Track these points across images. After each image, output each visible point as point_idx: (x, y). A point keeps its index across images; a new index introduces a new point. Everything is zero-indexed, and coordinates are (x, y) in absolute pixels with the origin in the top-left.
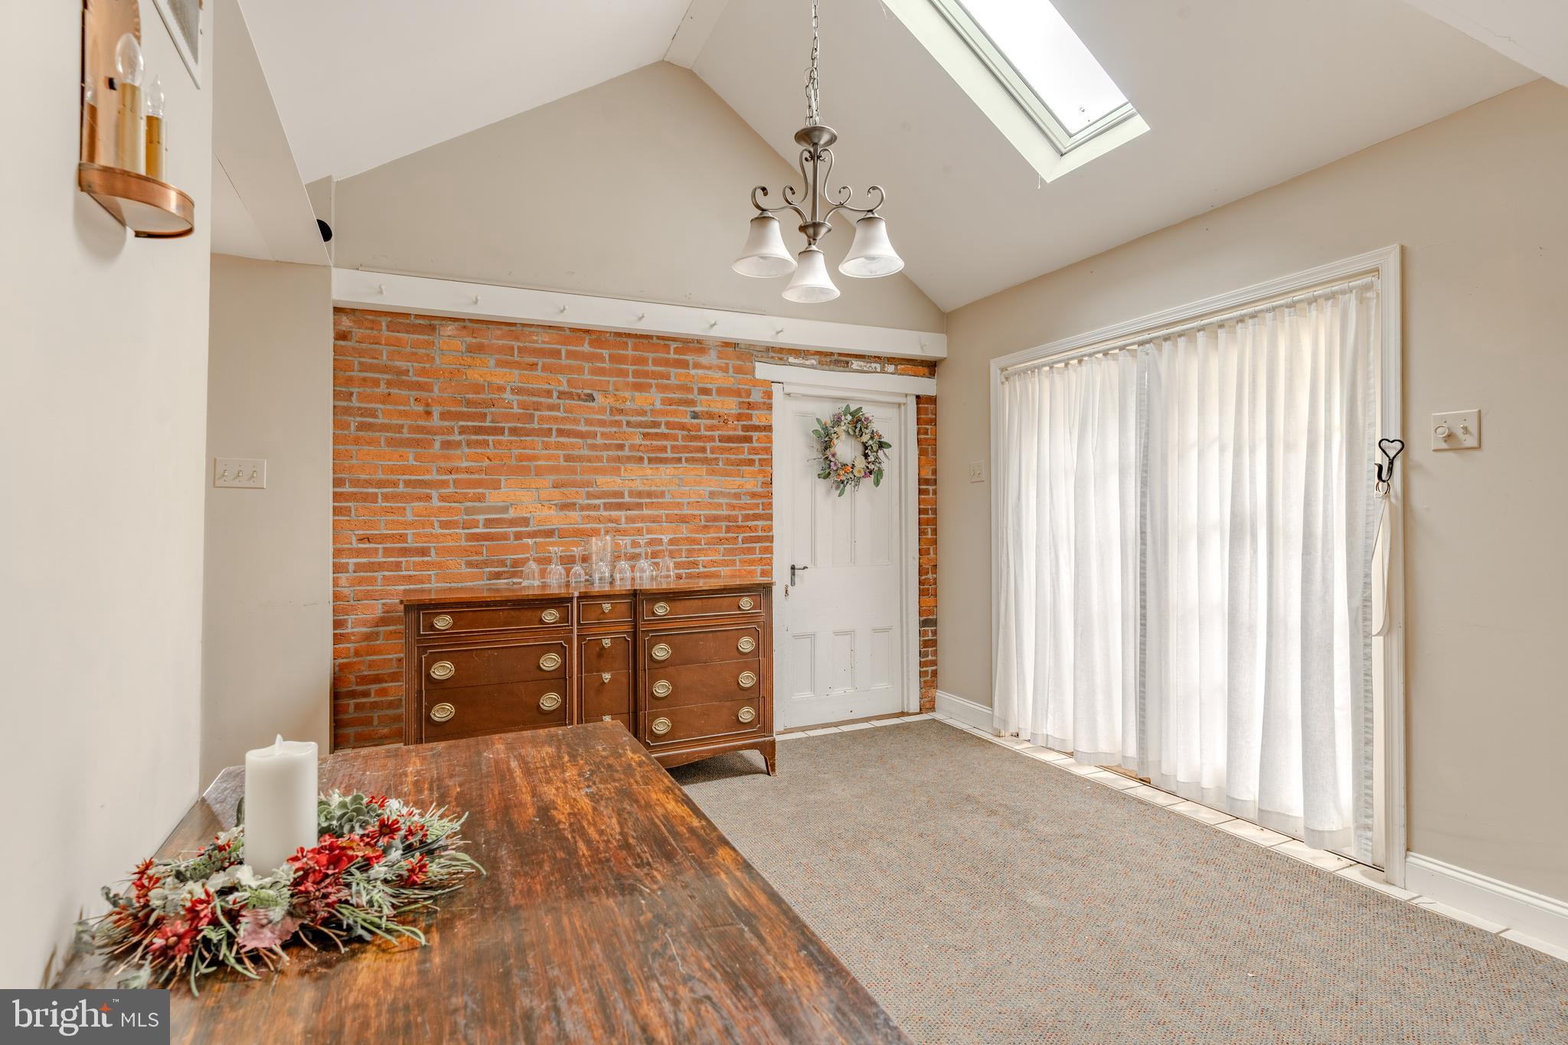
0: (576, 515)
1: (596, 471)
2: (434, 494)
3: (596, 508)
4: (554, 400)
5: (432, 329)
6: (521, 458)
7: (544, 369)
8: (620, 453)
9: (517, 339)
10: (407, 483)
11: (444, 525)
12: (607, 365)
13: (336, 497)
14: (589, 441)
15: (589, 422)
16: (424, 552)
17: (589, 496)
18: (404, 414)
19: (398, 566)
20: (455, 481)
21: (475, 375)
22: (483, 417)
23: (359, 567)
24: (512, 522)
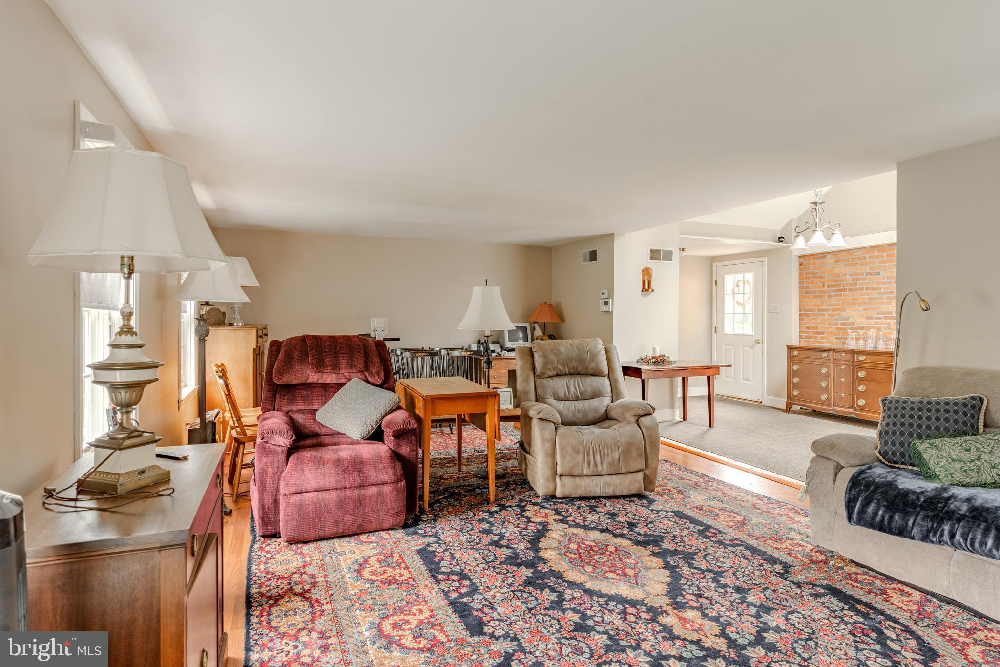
0: (872, 321)
1: (881, 303)
2: (825, 313)
3: (880, 318)
4: (864, 276)
5: (824, 257)
6: (852, 300)
7: (860, 265)
8: (891, 295)
9: (850, 255)
10: (818, 310)
11: (829, 324)
12: (885, 259)
13: (800, 315)
14: (878, 291)
15: (878, 283)
16: (823, 333)
17: (878, 313)
18: (817, 287)
19: (815, 338)
20: (832, 309)
21: (837, 271)
22: (840, 285)
23: (806, 337)
24: (850, 324)
